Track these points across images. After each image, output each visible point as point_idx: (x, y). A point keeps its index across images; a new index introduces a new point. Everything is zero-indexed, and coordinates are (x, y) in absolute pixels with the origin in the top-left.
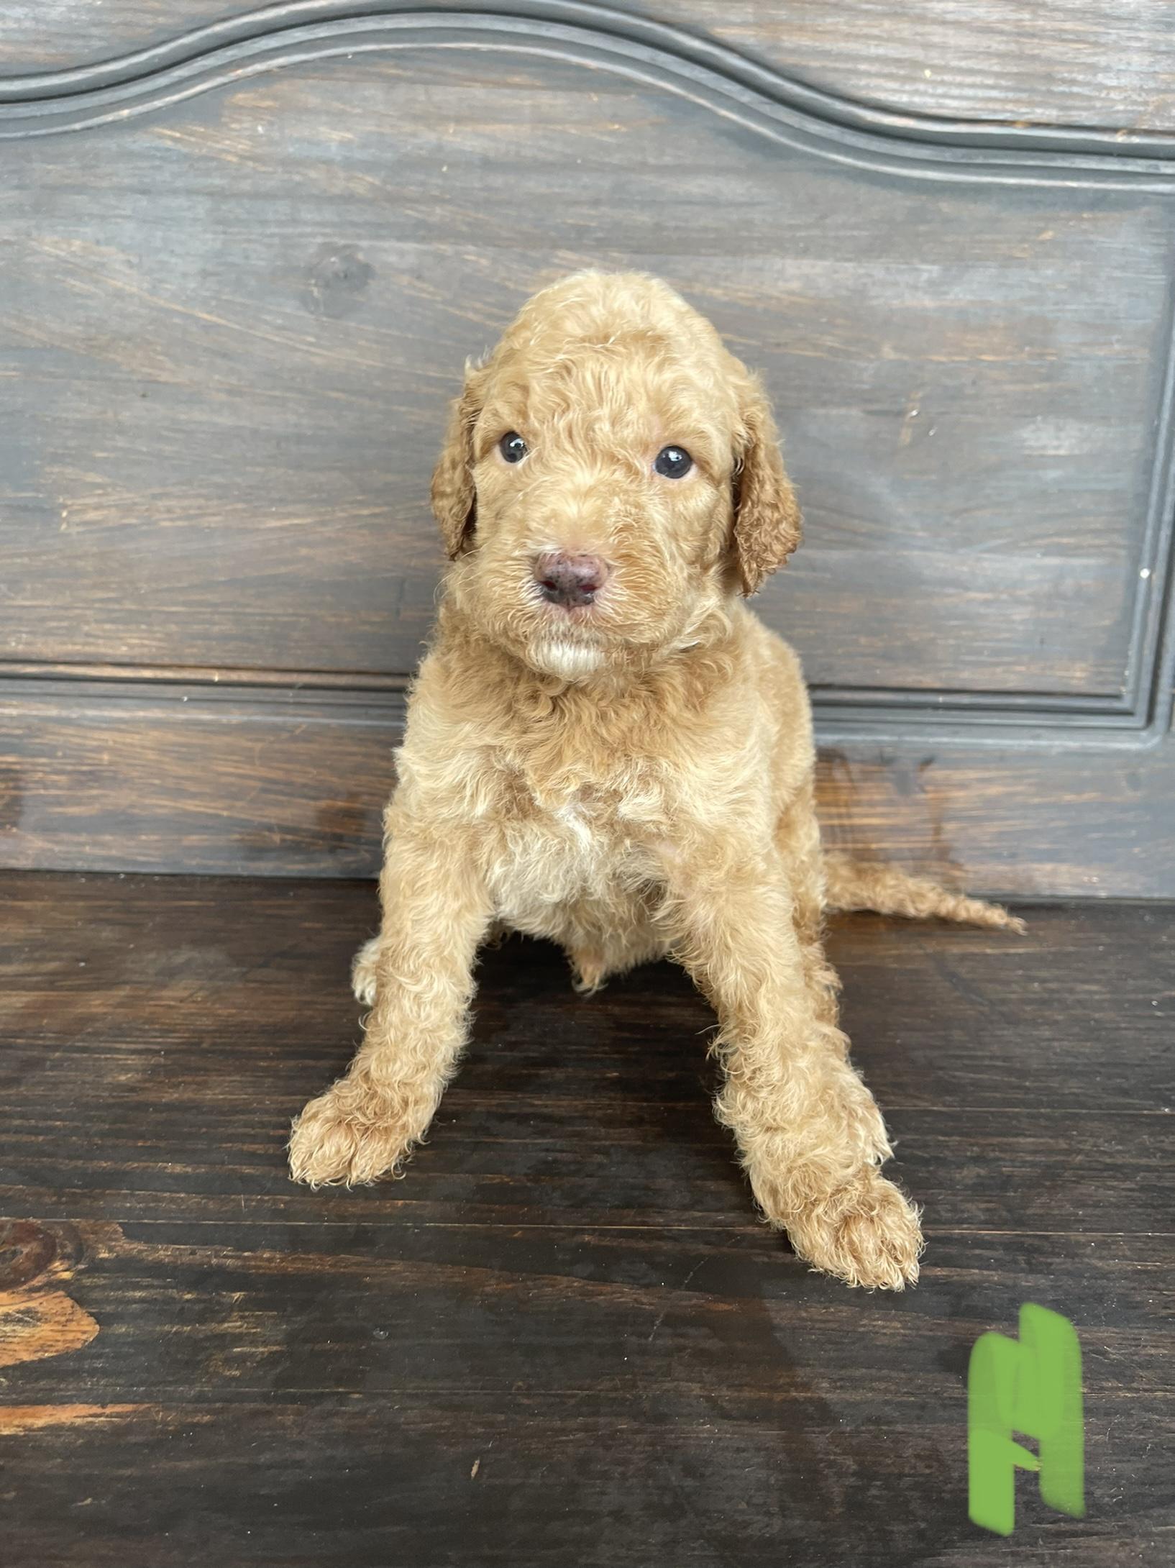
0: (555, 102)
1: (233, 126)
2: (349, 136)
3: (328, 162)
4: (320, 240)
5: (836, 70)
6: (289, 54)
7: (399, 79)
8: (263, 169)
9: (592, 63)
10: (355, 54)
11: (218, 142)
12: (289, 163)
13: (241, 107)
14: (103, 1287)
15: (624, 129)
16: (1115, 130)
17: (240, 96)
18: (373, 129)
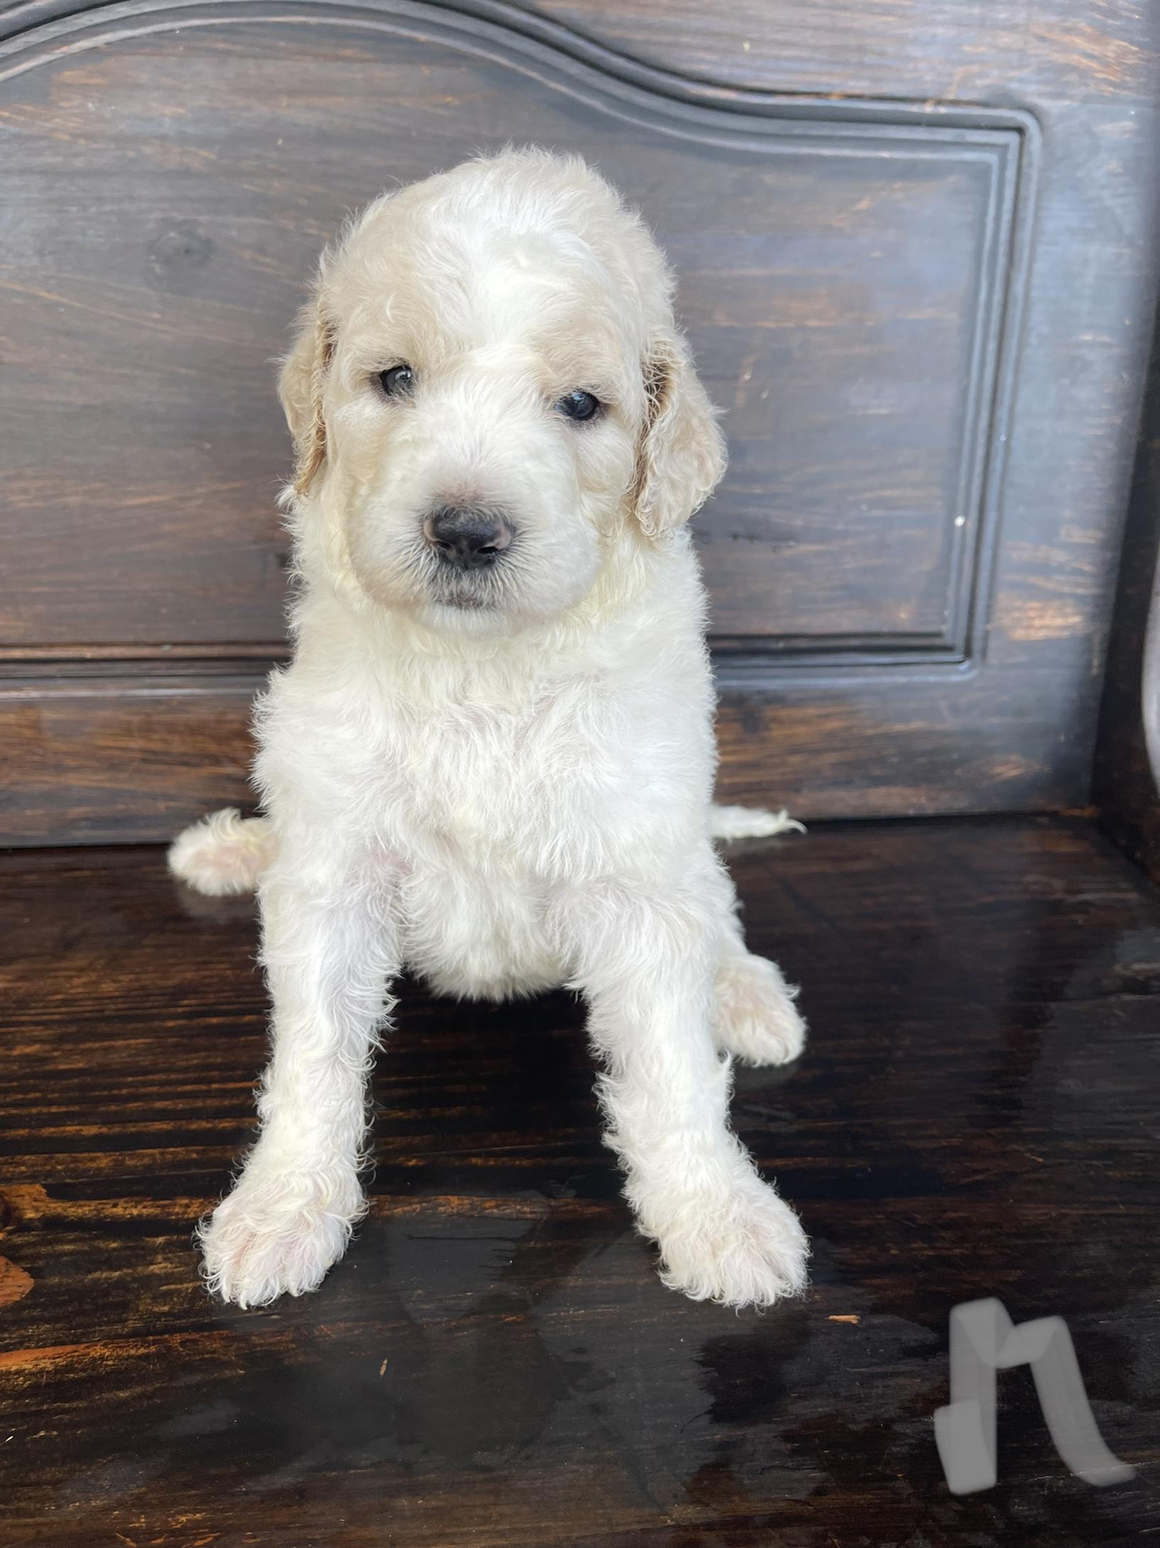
0: (386, 74)
1: (63, 104)
2: (181, 111)
3: (163, 138)
4: (157, 215)
5: (660, 44)
6: (113, 30)
7: (229, 53)
8: (95, 146)
9: (421, 36)
10: (182, 29)
11: (47, 120)
12: (121, 140)
13: (69, 85)
14: (34, 1244)
15: (457, 102)
16: (923, 101)
17: (68, 73)
18: (204, 103)
